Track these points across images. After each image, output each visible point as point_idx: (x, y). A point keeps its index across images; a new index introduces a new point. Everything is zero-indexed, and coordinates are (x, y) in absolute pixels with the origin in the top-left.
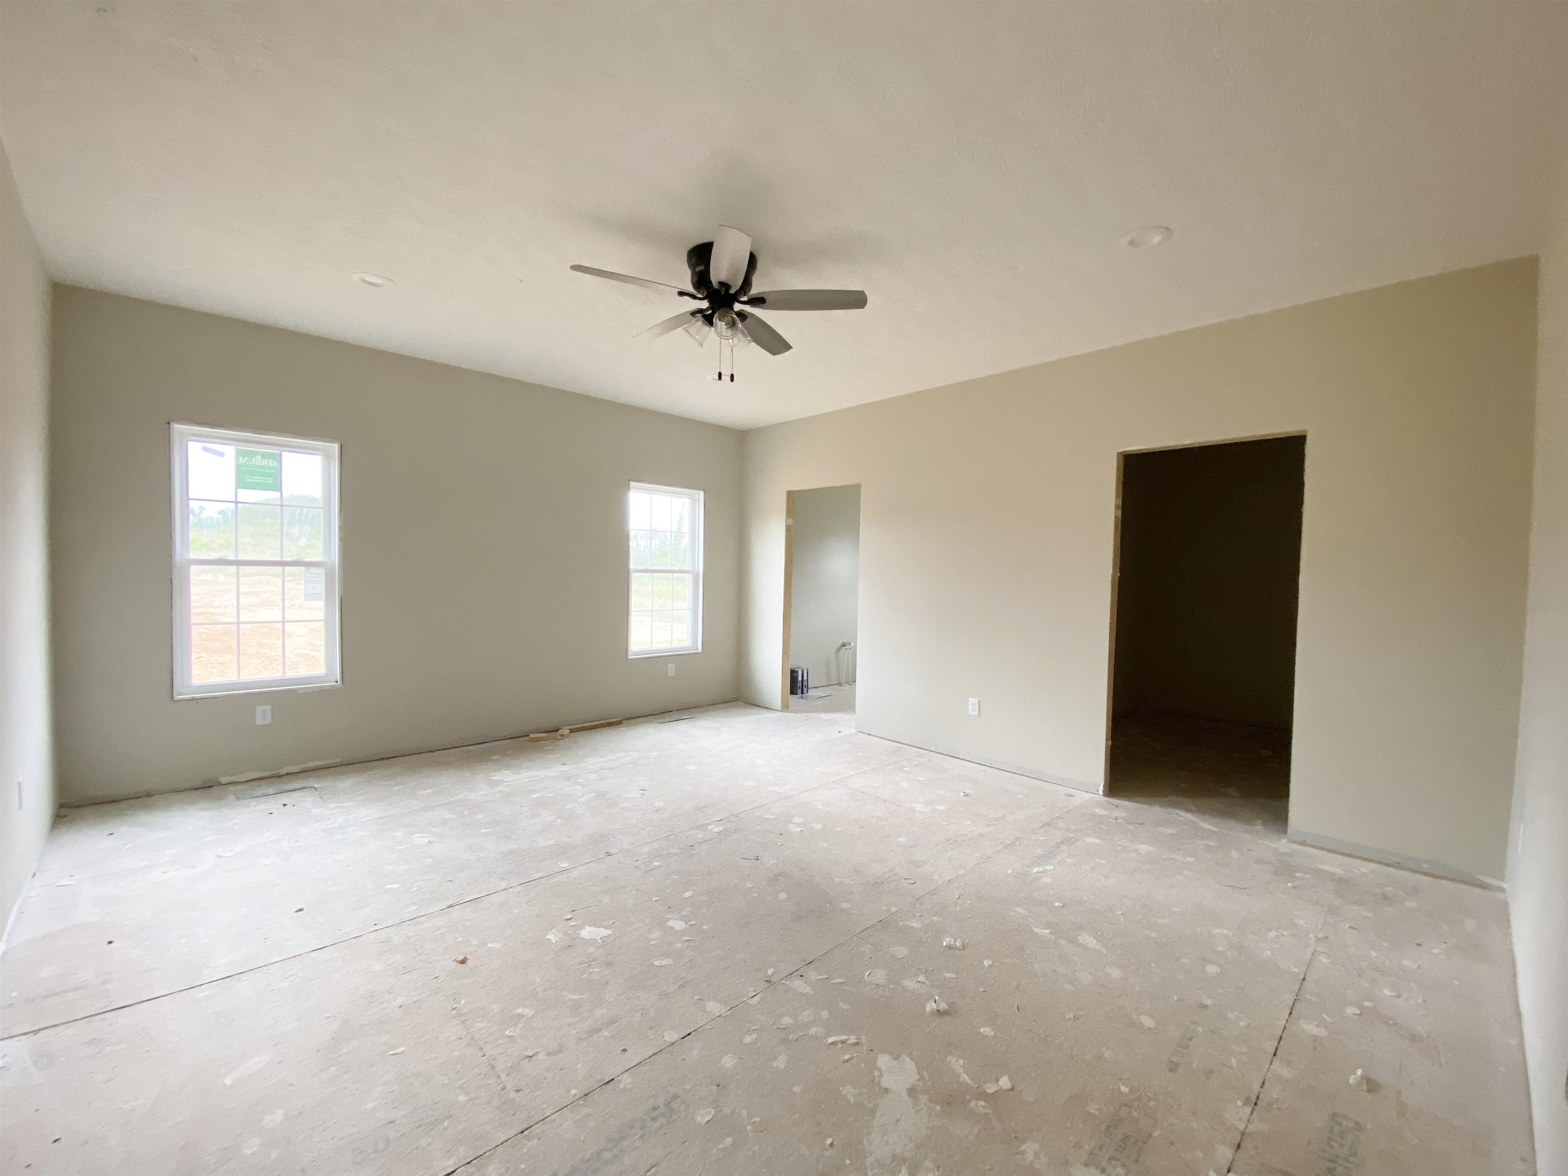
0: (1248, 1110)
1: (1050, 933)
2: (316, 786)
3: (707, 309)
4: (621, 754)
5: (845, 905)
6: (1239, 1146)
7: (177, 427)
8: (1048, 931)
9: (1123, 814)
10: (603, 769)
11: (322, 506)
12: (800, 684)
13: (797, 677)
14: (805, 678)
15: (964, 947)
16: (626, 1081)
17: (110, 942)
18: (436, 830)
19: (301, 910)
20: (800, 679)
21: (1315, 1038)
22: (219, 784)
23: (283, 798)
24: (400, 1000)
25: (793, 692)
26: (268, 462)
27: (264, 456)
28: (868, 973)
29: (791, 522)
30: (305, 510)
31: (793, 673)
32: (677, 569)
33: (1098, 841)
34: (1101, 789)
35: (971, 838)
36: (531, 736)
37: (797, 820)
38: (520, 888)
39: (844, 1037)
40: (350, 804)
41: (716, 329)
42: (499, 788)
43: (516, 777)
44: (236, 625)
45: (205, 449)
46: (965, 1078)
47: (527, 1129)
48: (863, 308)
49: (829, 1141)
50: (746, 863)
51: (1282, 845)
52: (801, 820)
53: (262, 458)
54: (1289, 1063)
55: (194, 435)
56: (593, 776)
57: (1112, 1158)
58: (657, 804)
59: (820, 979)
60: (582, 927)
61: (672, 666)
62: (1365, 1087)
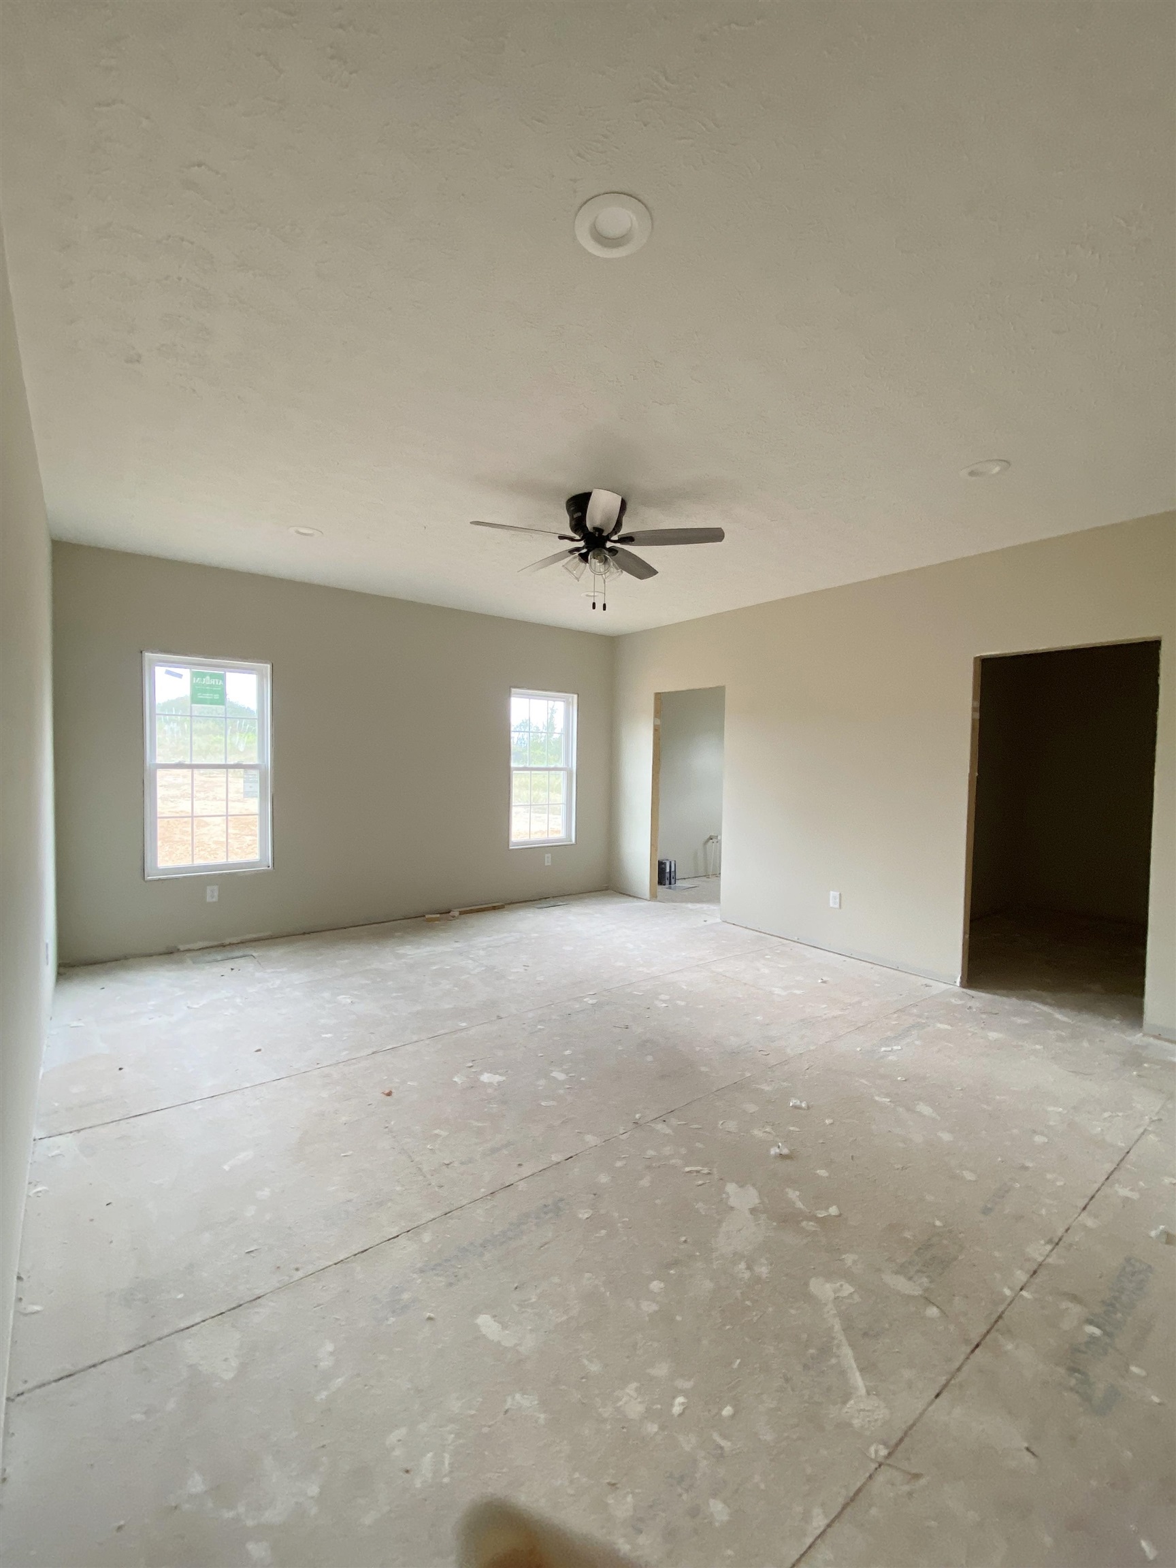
0: (1049, 1247)
1: (890, 1102)
2: (254, 954)
3: (583, 548)
4: (505, 935)
5: (703, 1069)
6: (1035, 1272)
7: (148, 655)
8: (888, 1100)
9: (978, 1005)
10: (490, 947)
11: (256, 717)
12: (668, 875)
13: (665, 869)
14: (673, 869)
15: (808, 1108)
16: (522, 1186)
17: (120, 1069)
18: (355, 993)
19: (259, 1050)
20: (668, 870)
21: (1126, 1200)
22: (178, 950)
23: (230, 964)
24: (344, 1119)
25: (661, 882)
26: (215, 682)
27: (212, 676)
28: (721, 1122)
29: (658, 722)
30: (244, 720)
31: (661, 865)
32: (552, 766)
33: (949, 1027)
34: (958, 980)
35: (825, 1020)
36: (427, 916)
37: (663, 997)
38: (427, 1042)
39: (699, 1168)
40: (285, 969)
41: (590, 566)
42: (403, 960)
43: (419, 951)
44: (190, 819)
45: (168, 673)
46: (799, 1205)
47: (449, 1213)
48: (721, 541)
49: (683, 1239)
50: (618, 1030)
51: (1137, 1038)
52: (667, 997)
53: (211, 678)
54: (1096, 1216)
55: (160, 661)
56: (482, 953)
57: (918, 1271)
58: (538, 979)
59: (680, 1124)
60: (481, 1073)
61: (548, 856)
62: (1164, 1240)
